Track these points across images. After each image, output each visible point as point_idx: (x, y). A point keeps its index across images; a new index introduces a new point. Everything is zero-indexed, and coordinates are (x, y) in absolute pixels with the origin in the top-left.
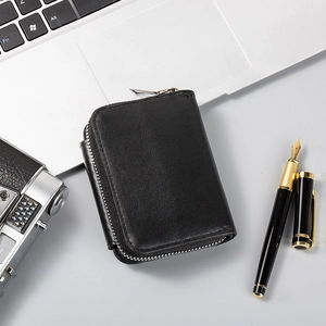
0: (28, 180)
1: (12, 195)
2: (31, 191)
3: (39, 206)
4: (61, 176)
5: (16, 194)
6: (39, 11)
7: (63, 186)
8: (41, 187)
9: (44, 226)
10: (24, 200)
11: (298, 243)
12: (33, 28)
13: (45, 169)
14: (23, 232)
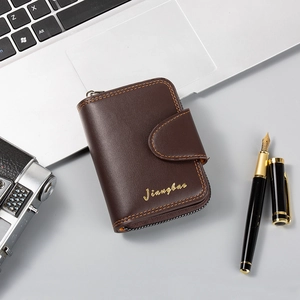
0: (20, 170)
1: (7, 184)
2: (23, 180)
3: (31, 193)
4: (51, 168)
5: (10, 183)
6: (29, 26)
7: (52, 176)
8: (32, 177)
9: (35, 210)
10: (17, 188)
11: (278, 220)
12: (24, 40)
13: (35, 161)
14: (17, 215)
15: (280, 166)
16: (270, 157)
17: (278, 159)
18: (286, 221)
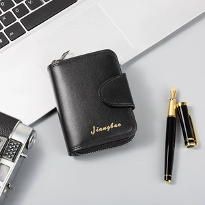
0: (11, 130)
1: (4, 140)
2: (14, 136)
3: (21, 144)
4: (32, 125)
5: (6, 139)
7: (33, 131)
8: (19, 133)
9: (25, 156)
10: (11, 142)
11: (189, 144)
13: (21, 122)
14: (13, 161)
15: (184, 108)
16: (177, 103)
17: (183, 103)
18: (194, 144)
